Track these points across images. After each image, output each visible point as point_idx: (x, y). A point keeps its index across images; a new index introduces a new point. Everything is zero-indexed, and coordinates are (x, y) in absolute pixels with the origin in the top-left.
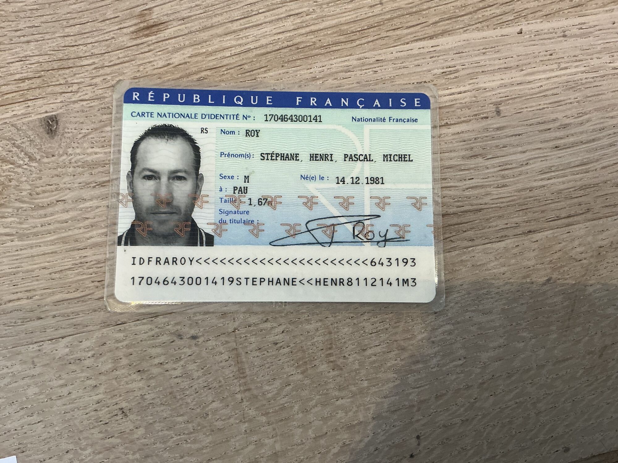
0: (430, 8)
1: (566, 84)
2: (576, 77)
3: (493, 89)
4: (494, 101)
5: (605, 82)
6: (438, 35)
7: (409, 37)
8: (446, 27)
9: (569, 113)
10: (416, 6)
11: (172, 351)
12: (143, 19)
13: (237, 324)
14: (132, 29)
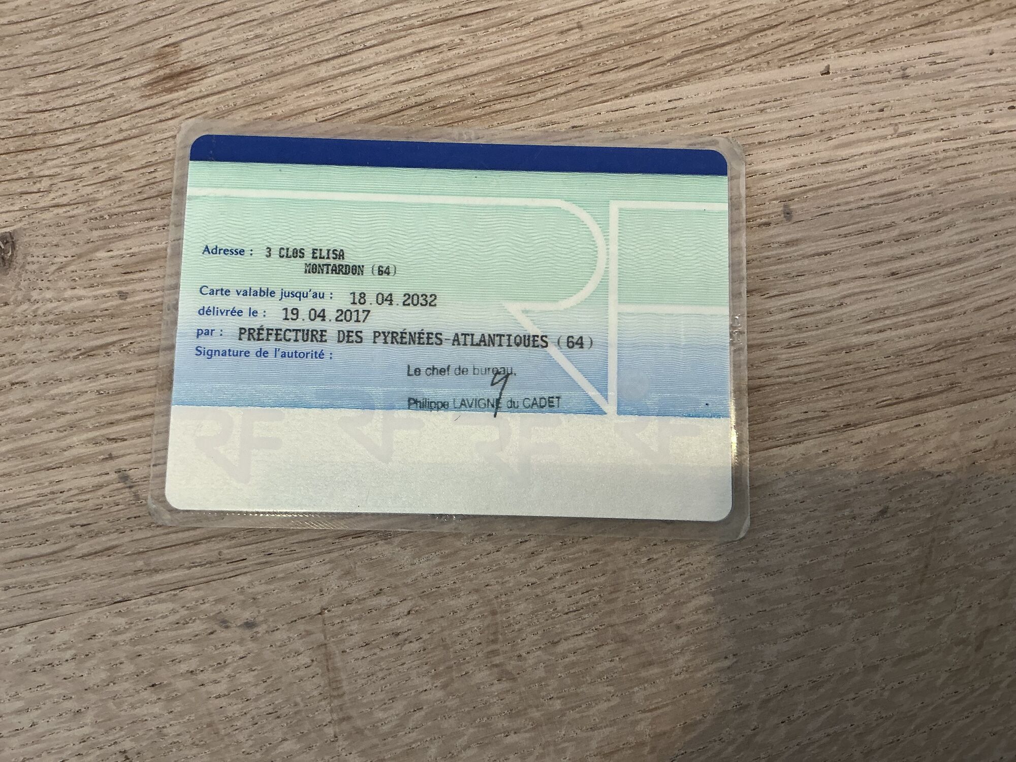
0: (665, 33)
1: (909, 161)
2: (927, 150)
3: (778, 174)
4: (780, 194)
5: (979, 157)
6: (681, 79)
7: (629, 84)
8: (694, 66)
9: (914, 213)
10: (640, 30)
11: (210, 650)
12: (162, 62)
13: (327, 598)
14: (144, 80)
